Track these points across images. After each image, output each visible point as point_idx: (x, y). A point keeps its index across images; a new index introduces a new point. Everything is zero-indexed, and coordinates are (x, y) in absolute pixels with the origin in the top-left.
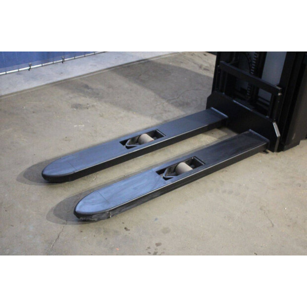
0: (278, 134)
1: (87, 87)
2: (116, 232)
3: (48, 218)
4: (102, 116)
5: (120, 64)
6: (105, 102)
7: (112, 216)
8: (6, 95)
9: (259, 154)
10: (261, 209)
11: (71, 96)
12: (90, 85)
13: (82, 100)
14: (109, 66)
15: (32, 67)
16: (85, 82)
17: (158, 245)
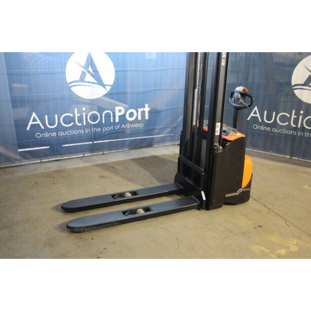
0: (204, 198)
1: (113, 168)
2: (86, 240)
3: (55, 228)
4: (113, 183)
5: (139, 157)
6: (119, 176)
7: (87, 231)
8: (69, 169)
9: (194, 210)
10: (177, 239)
11: (102, 171)
12: (115, 167)
13: (107, 174)
14: (132, 158)
15: (85, 155)
16: (113, 165)
17: (105, 249)
